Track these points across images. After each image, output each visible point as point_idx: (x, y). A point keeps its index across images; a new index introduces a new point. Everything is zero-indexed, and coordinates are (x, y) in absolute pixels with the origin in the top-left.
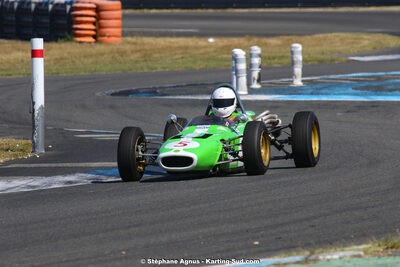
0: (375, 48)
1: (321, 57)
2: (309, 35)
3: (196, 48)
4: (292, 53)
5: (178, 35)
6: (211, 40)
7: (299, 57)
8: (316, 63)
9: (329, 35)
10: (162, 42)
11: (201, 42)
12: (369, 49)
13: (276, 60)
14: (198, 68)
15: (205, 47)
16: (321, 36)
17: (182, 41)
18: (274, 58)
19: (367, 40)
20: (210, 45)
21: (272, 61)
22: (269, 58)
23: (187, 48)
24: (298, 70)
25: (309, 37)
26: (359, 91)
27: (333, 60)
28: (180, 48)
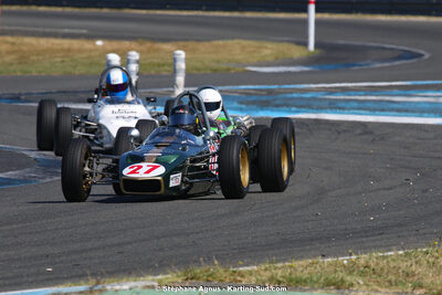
0: (277, 58)
1: (215, 66)
2: (208, 40)
3: (80, 51)
4: (175, 60)
5: (65, 36)
6: (99, 43)
7: (181, 65)
8: (209, 72)
9: (230, 42)
10: (44, 43)
11: (87, 45)
12: (270, 59)
13: (166, 68)
14: (77, 72)
15: (91, 50)
16: (221, 42)
17: (66, 43)
18: (163, 65)
19: (269, 49)
20: (97, 49)
21: (162, 68)
22: (159, 65)
23: (69, 50)
24: (180, 79)
25: (207, 44)
26: (244, 106)
27: (228, 70)
28: (63, 50)
